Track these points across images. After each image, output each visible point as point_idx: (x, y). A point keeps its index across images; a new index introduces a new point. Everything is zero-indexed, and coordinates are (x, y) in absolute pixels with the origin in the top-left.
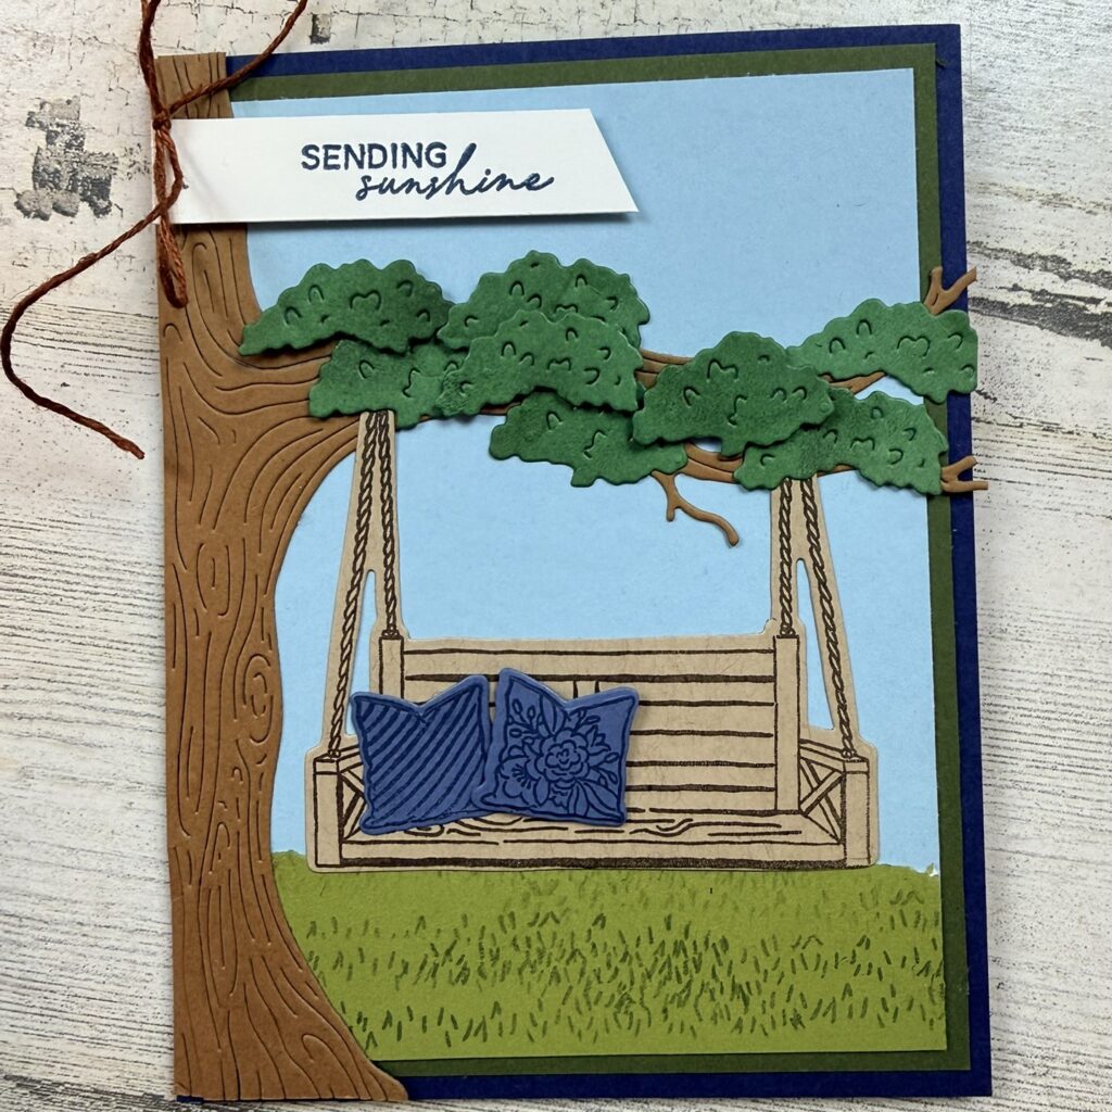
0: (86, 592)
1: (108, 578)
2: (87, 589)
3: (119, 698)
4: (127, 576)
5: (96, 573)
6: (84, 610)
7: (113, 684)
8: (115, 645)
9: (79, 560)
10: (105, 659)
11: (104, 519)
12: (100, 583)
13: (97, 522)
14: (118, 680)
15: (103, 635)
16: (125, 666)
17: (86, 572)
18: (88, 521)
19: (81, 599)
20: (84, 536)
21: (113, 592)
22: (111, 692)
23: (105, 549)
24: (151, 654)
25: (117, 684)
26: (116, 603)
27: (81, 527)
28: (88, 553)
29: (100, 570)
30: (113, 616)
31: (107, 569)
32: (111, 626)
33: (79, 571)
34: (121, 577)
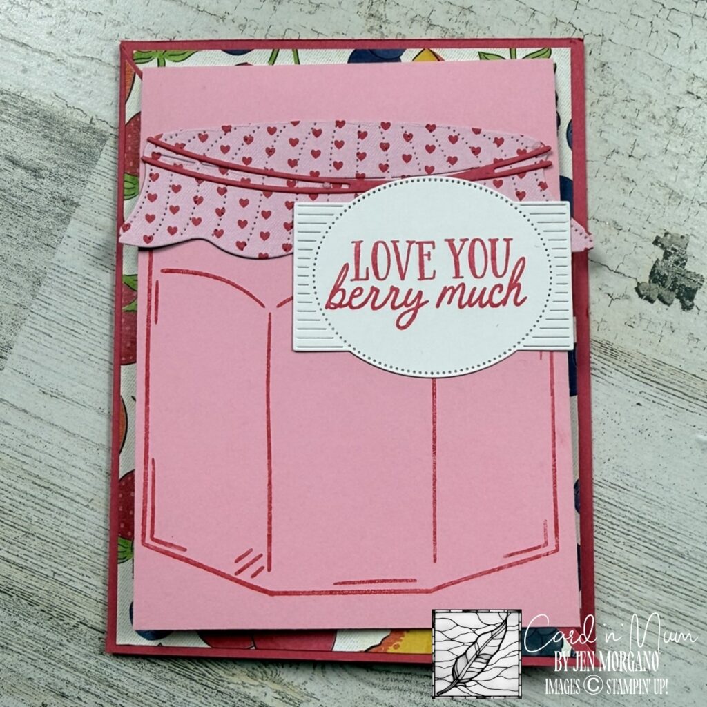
0: (622, 532)
1: (637, 528)
2: (623, 530)
3: (626, 602)
4: (649, 530)
5: (630, 522)
6: (617, 543)
7: (624, 592)
8: (632, 569)
9: (622, 512)
10: (623, 576)
11: (643, 491)
12: (631, 528)
13: (639, 492)
14: (628, 591)
15: (625, 561)
16: (634, 584)
17: (624, 520)
18: (634, 490)
19: (617, 535)
20: (628, 498)
21: (638, 537)
22: (621, 596)
23: (639, 509)
24: (652, 581)
25: (627, 593)
26: (638, 544)
27: (628, 492)
28: (629, 509)
29: (633, 521)
30: (635, 551)
31: (638, 522)
32: (632, 556)
33: (621, 518)
34: (645, 529)
